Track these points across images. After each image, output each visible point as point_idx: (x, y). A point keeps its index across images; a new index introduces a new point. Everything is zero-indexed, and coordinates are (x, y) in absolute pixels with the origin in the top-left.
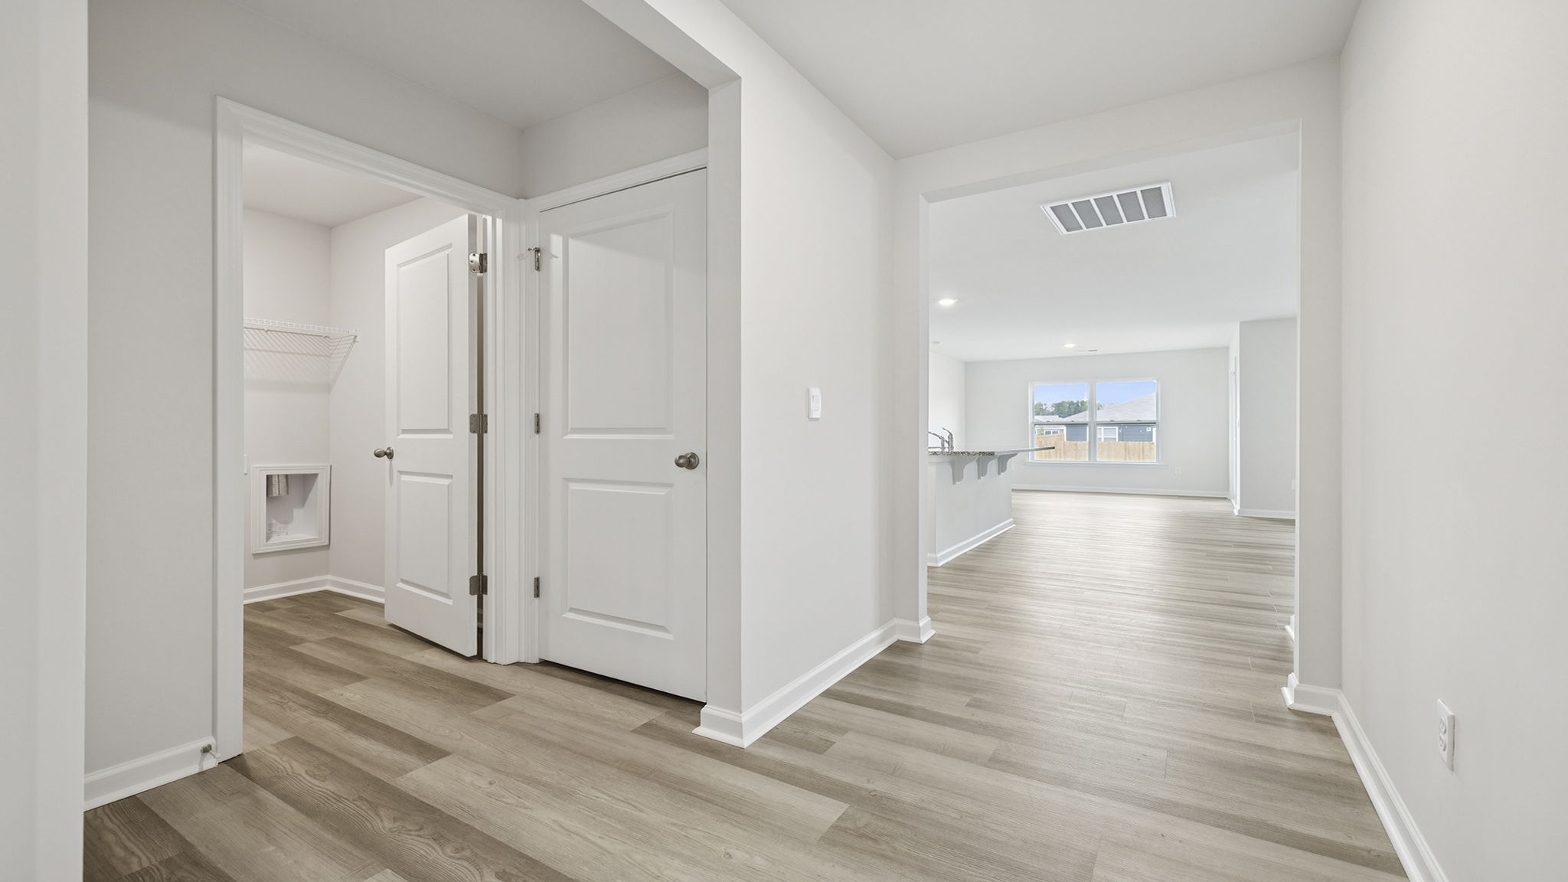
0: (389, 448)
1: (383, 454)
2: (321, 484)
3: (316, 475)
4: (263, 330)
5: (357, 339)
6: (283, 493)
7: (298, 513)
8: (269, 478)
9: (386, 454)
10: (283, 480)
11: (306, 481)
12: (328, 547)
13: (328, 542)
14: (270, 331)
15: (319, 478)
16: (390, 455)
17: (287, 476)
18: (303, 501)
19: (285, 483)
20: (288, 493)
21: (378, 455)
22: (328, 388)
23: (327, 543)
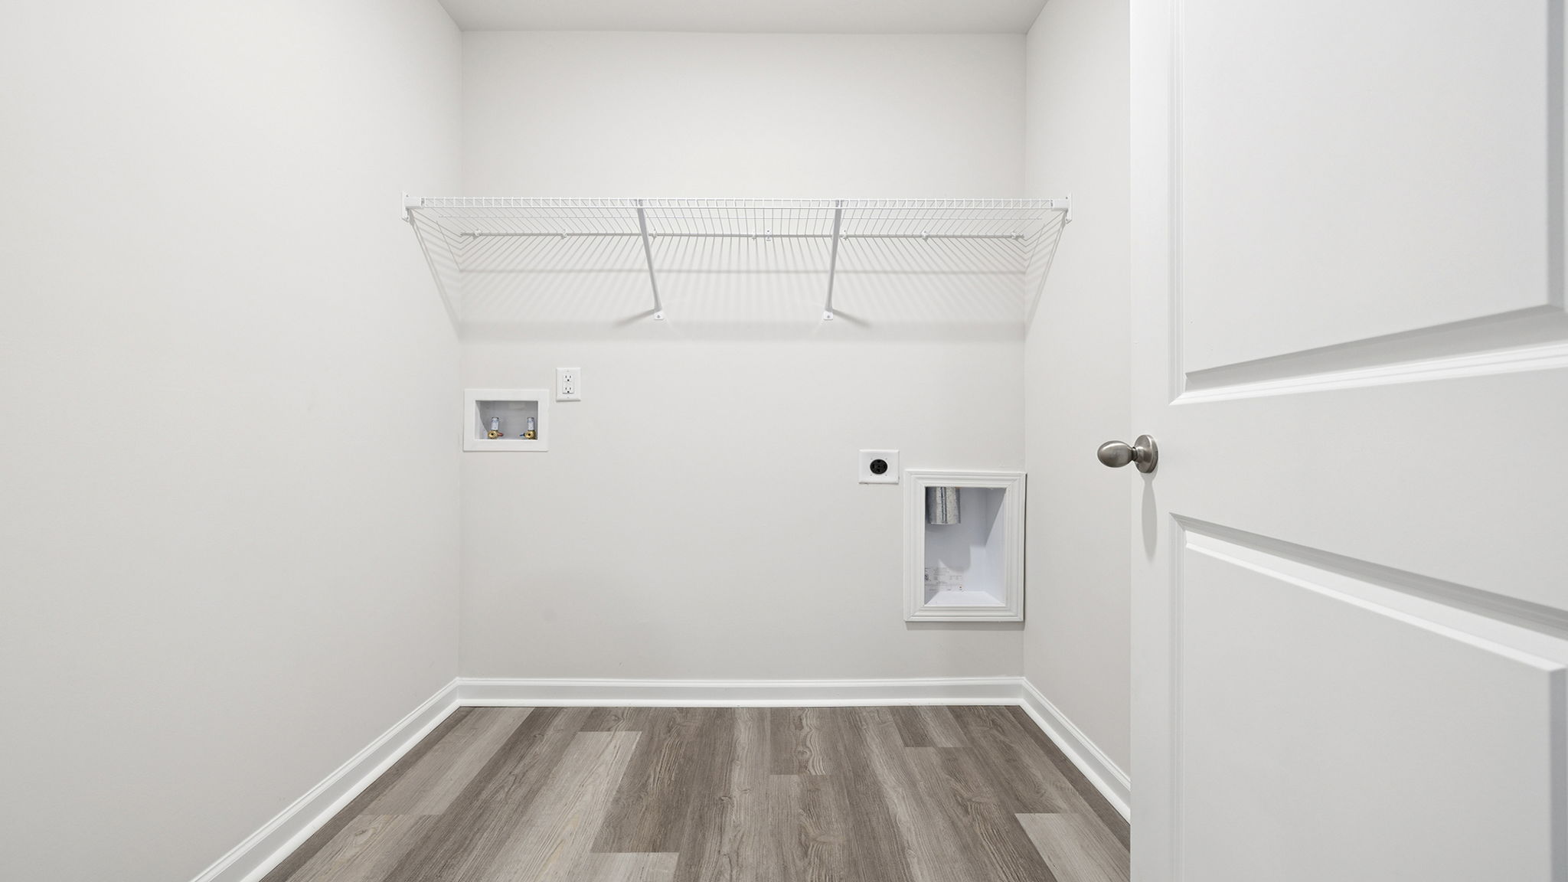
0: (1142, 440)
1: (1126, 457)
2: (1011, 506)
3: (1002, 491)
4: (921, 236)
5: (1069, 217)
6: (951, 519)
7: (977, 554)
8: (929, 491)
9: (1133, 456)
10: (951, 498)
11: (989, 498)
12: (1021, 625)
13: (1022, 619)
14: (931, 237)
15: (1007, 495)
16: (1146, 460)
17: (958, 490)
18: (984, 535)
19: (955, 505)
20: (960, 521)
21: (1110, 460)
22: (1020, 331)
23: (1020, 618)
